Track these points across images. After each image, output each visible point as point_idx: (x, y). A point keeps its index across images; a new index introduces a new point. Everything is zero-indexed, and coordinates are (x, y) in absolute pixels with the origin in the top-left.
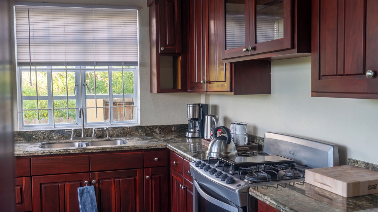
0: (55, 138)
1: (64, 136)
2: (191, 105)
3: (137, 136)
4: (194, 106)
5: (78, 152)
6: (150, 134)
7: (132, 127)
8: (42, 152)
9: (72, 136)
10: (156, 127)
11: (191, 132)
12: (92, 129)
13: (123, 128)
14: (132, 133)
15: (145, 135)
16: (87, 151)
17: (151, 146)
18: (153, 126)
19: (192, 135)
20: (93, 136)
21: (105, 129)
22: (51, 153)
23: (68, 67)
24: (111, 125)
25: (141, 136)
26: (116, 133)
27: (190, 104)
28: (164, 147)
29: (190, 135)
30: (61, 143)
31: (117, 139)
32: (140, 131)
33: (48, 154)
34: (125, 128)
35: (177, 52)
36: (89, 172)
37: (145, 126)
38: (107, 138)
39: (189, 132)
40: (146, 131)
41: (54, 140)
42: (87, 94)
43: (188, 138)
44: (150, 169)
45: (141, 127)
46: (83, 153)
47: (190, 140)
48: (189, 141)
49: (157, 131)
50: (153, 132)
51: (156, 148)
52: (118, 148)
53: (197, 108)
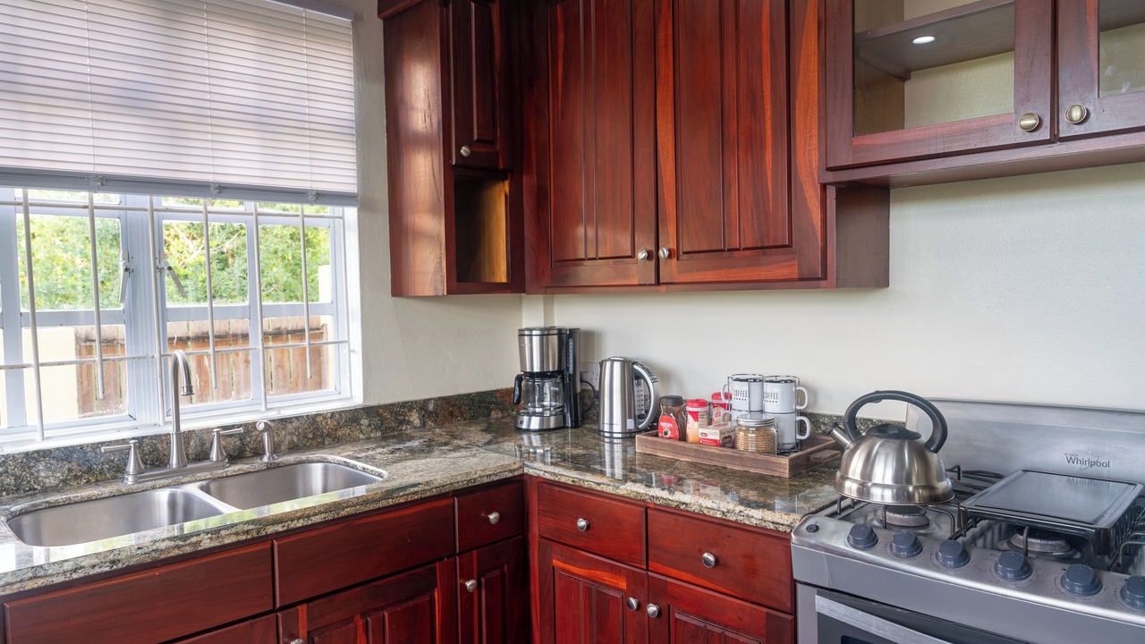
0: (51, 482)
1: (90, 470)
2: (534, 333)
3: (355, 441)
4: (545, 333)
5: (233, 539)
6: (394, 430)
7: (340, 413)
8: (67, 566)
9: (131, 468)
10: (408, 406)
11: (535, 414)
12: (209, 431)
13: (312, 420)
14: (339, 433)
15: (379, 434)
16: (271, 530)
17: (481, 477)
18: (404, 405)
19: (542, 422)
20: (214, 455)
21: (261, 427)
22: (113, 562)
23: (100, 198)
24: (268, 409)
25: (369, 438)
26: (288, 438)
27: (531, 330)
28: (516, 473)
29: (535, 423)
30: (89, 500)
31: (304, 457)
32: (365, 422)
33: (97, 570)
34: (319, 419)
35: (501, 167)
36: (274, 611)
37: (380, 407)
38: (266, 459)
39: (530, 415)
40: (382, 420)
41: (46, 490)
42: (169, 305)
43: (528, 431)
44: (475, 552)
45: (368, 411)
46: (253, 539)
47: (536, 439)
48: (531, 443)
49: (415, 418)
50: (401, 423)
51: (495, 478)
52: (379, 500)
53: (554, 340)
